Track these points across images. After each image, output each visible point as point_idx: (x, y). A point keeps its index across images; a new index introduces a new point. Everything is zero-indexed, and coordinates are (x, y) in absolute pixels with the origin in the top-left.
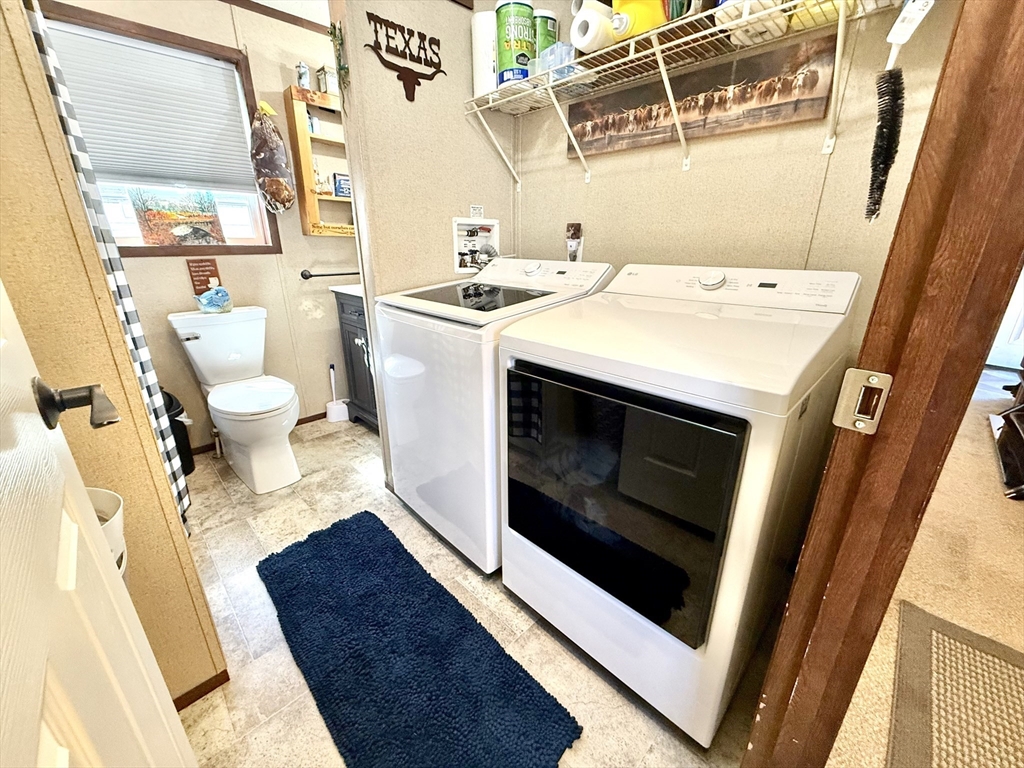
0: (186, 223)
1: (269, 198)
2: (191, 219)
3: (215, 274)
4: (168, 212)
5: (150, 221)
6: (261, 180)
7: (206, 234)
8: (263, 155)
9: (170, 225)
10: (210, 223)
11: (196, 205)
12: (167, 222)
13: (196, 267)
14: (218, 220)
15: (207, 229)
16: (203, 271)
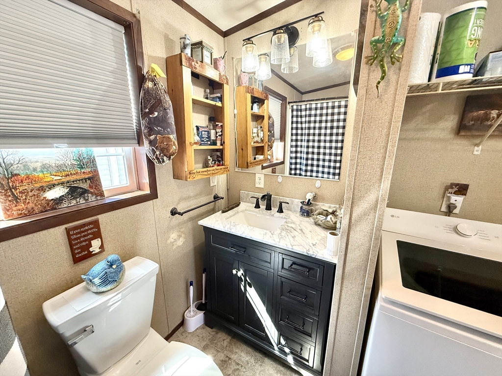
0: (62, 184)
1: (158, 153)
2: (68, 179)
3: (98, 235)
4: (41, 175)
5: (16, 189)
6: (152, 137)
7: (85, 191)
8: (156, 114)
9: (42, 189)
10: (89, 179)
11: (74, 162)
12: (38, 185)
13: (77, 234)
14: (98, 174)
15: (85, 186)
16: (85, 236)
